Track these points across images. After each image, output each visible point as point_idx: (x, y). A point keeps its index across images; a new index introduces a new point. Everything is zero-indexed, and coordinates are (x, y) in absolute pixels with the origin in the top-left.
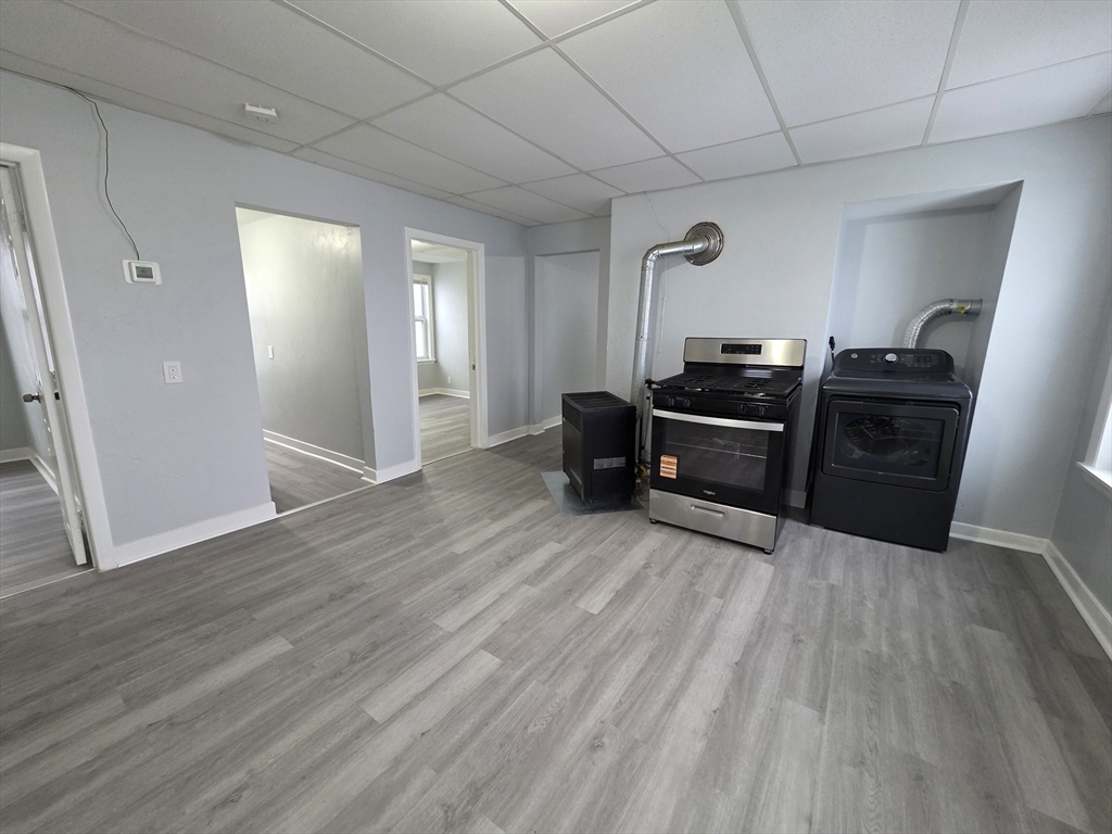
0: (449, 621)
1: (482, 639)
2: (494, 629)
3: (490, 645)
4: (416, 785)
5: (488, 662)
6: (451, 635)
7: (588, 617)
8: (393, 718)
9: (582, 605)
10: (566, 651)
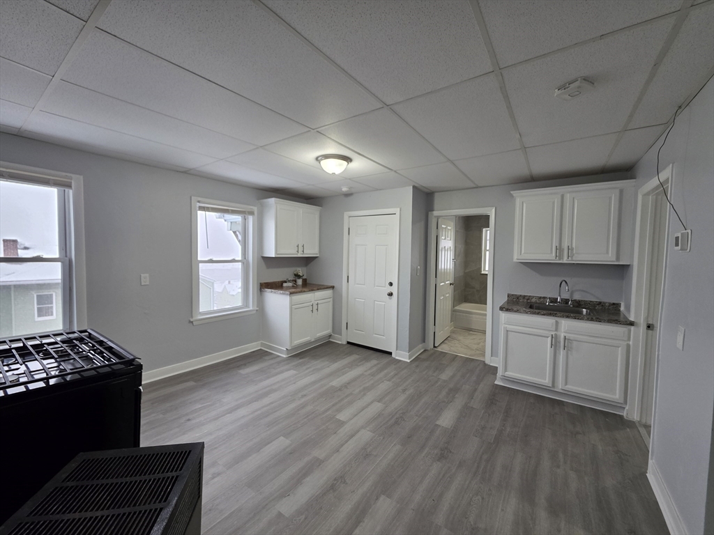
0: (366, 435)
1: (346, 426)
2: (340, 431)
3: (342, 423)
4: (357, 391)
5: (342, 416)
6: (362, 427)
7: (286, 435)
8: (372, 402)
9: (288, 442)
10: (305, 420)
